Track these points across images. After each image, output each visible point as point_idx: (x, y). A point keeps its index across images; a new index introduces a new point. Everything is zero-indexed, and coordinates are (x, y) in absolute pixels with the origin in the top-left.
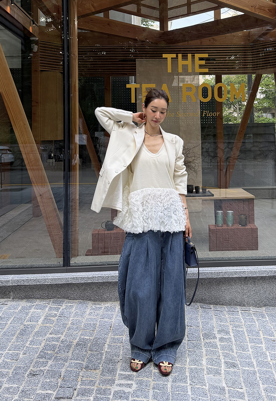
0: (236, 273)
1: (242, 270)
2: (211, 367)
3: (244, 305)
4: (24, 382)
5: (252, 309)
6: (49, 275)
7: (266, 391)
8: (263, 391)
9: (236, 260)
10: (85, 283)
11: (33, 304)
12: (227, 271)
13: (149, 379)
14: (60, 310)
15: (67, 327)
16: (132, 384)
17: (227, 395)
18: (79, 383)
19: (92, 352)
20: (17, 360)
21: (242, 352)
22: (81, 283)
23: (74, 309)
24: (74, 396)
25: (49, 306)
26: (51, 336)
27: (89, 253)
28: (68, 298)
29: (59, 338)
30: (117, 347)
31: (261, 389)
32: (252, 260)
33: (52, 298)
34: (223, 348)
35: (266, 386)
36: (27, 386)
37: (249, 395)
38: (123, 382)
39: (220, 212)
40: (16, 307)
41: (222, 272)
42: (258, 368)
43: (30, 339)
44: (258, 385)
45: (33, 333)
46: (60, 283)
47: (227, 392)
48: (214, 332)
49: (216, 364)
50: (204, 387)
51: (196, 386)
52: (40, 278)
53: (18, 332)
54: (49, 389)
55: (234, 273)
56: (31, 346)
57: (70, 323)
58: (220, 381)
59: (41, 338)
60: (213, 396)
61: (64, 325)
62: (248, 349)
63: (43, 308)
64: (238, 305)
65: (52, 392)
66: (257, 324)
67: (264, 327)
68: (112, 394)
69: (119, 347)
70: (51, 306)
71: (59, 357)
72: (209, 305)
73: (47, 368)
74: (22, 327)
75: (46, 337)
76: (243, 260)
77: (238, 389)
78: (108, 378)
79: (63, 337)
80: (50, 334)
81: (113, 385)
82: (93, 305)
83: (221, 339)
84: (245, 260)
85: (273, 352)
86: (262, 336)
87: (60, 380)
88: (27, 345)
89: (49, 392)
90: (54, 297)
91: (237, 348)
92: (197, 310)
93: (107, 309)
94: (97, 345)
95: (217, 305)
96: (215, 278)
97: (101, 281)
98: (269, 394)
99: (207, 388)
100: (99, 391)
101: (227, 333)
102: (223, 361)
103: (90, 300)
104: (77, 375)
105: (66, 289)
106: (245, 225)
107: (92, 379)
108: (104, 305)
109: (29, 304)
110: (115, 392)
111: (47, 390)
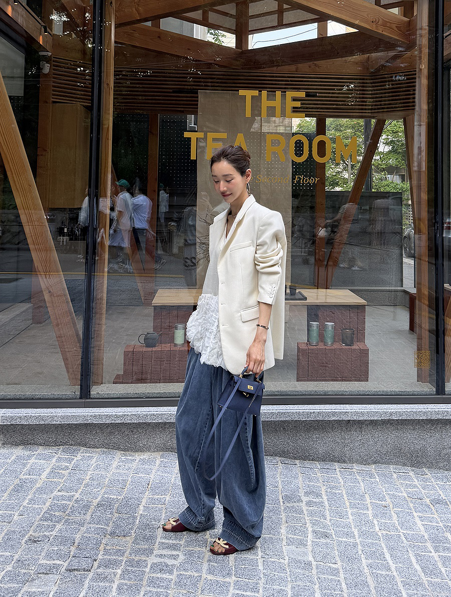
0: (334, 414)
1: (344, 411)
2: (292, 536)
3: (344, 462)
4: (20, 550)
5: (356, 467)
6: (58, 410)
7: (371, 567)
8: (365, 567)
9: (336, 395)
10: (111, 423)
11: (33, 453)
12: (321, 410)
13: (202, 550)
14: (74, 462)
15: (84, 483)
16: (178, 555)
17: (314, 571)
18: (102, 553)
19: (120, 515)
20: (9, 523)
21: (338, 519)
22: (106, 424)
23: (94, 460)
24: (93, 569)
25: (57, 456)
26: (60, 494)
27: (118, 380)
28: (85, 445)
29: (73, 497)
30: (157, 509)
31: (363, 565)
32: (358, 395)
33: (62, 445)
34: (311, 514)
35: (370, 561)
36: (25, 555)
37: (346, 571)
38: (165, 552)
39: (315, 324)
40: (7, 456)
41: (314, 413)
42: (361, 539)
43: (29, 497)
44: (360, 560)
45: (34, 490)
46: (75, 423)
47: (314, 567)
48: (299, 494)
49: (300, 533)
50: (282, 561)
51: (270, 559)
52: (45, 414)
53: (11, 487)
54: (58, 559)
55: (332, 414)
56: (30, 506)
57: (88, 478)
58: (306, 554)
59: (45, 496)
60: (295, 572)
61: (80, 481)
62: (347, 517)
63: (48, 458)
64: (335, 462)
65: (62, 563)
66: (363, 485)
67: (373, 489)
68: (149, 566)
69: (160, 510)
70: (61, 456)
71: (72, 519)
72: (293, 461)
73: (54, 533)
74: (17, 481)
75: (52, 496)
76: (345, 395)
77: (331, 565)
78: (143, 547)
79: (77, 495)
80: (59, 491)
81: (150, 555)
82: (122, 456)
83: (309, 504)
84: (348, 395)
85: (384, 521)
86: (368, 501)
87: (73, 549)
88: (25, 504)
89: (58, 562)
90: (65, 444)
91: (332, 515)
92: (276, 466)
93: (143, 462)
94: (129, 506)
95: (305, 460)
96: (303, 421)
97: (135, 422)
98: (374, 571)
99: (286, 562)
100: (130, 562)
101: (319, 495)
102: (310, 529)
103: (118, 449)
104: (99, 543)
105: (84, 432)
106: (351, 344)
107: (120, 548)
108: (138, 457)
109: (27, 453)
110: (154, 564)
111: (54, 560)
